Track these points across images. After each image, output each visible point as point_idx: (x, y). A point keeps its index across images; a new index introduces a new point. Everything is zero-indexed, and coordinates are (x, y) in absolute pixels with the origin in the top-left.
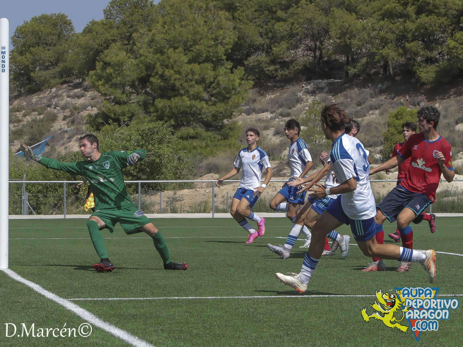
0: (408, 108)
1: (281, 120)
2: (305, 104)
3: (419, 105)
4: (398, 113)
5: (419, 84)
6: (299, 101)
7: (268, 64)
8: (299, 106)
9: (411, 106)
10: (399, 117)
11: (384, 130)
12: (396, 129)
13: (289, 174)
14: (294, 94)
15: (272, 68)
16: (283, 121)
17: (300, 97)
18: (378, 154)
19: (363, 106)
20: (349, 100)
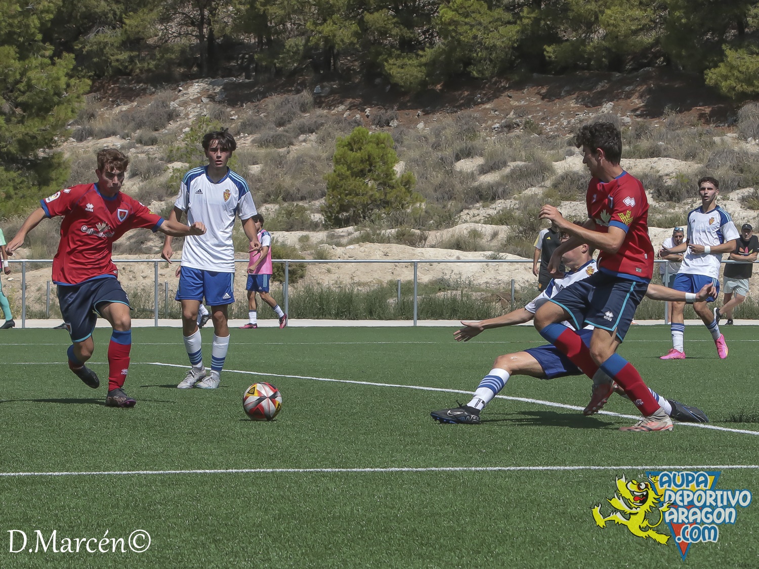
0: (370, 129)
1: (140, 150)
2: (183, 122)
3: (388, 125)
4: (353, 139)
5: (388, 87)
6: (172, 116)
7: (118, 48)
8: (172, 126)
9: (373, 127)
10: (355, 147)
11: (329, 170)
12: (349, 168)
13: (157, 249)
14: (165, 104)
15: (124, 56)
16: (143, 152)
17: (174, 110)
18: (318, 213)
19: (289, 126)
20: (262, 115)
